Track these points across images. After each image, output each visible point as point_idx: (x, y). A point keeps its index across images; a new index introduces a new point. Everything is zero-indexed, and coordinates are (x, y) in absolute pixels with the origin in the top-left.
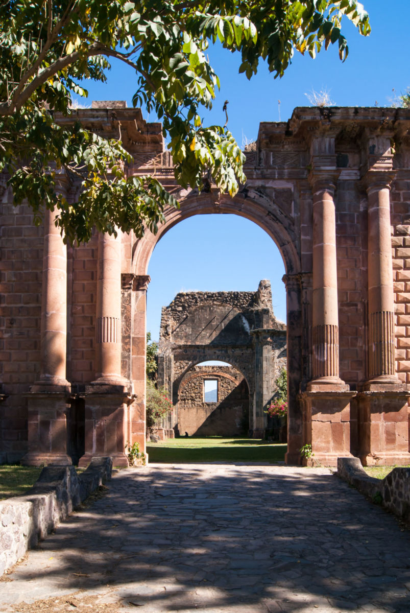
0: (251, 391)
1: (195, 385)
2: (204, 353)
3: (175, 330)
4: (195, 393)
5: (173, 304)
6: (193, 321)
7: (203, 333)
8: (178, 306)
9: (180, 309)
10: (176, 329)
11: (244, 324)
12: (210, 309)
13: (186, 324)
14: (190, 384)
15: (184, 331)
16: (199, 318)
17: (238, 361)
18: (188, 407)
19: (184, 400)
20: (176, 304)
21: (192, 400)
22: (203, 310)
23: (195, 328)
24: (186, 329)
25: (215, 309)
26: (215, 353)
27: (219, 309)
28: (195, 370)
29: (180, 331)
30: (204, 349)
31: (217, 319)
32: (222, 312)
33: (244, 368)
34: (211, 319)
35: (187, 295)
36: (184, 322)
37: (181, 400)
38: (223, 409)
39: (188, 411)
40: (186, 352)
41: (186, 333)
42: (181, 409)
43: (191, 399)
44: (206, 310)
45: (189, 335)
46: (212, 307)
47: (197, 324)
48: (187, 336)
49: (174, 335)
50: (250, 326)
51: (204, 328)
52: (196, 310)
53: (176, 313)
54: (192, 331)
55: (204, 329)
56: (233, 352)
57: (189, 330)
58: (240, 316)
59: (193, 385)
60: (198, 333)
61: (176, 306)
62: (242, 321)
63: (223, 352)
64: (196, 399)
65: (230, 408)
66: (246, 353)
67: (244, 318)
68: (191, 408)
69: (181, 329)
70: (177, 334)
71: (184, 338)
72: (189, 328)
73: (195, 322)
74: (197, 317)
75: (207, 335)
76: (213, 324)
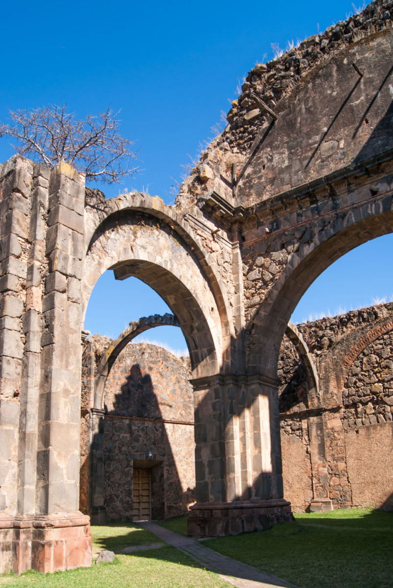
1: (381, 357)
2: (335, 207)
3: (241, 176)
4: (383, 381)
5: (235, 110)
6: (290, 125)
7: (325, 145)
8: (249, 109)
9: (256, 112)
10: (245, 169)
12: (340, 67)
13: (270, 145)
14: (365, 359)
15: (267, 165)
16: (308, 110)
18: (367, 424)
19: (354, 405)
20: (242, 109)
21: (375, 403)
22: (318, 81)
23: (299, 144)
24: (271, 160)
25: (358, 57)
26: (374, 193)
27: (371, 49)
28: (377, 317)
29: (255, 172)
30: (333, 195)
31: (370, 81)
32: (383, 51)
34: (346, 94)
35: (271, 66)
36: (265, 142)
37: (347, 407)
39: (368, 436)
40: (278, 227)
41: (273, 168)
42: (346, 431)
43: (372, 400)
44: (327, 76)
45: (282, 171)
46: (348, 55)
47: (305, 129)
48: (275, 177)
49: (240, 189)
51: (325, 129)
52: (297, 91)
53: (245, 130)
54: (290, 157)
55: (326, 134)
57: (280, 158)
59: (374, 357)
60: (310, 154)
61: (245, 112)
64: (386, 399)
68: (375, 427)
69: (259, 164)
70: (248, 184)
71: (267, 188)
72: (281, 151)
73: (298, 125)
74: (303, 107)
75: (339, 145)
76: (357, 102)
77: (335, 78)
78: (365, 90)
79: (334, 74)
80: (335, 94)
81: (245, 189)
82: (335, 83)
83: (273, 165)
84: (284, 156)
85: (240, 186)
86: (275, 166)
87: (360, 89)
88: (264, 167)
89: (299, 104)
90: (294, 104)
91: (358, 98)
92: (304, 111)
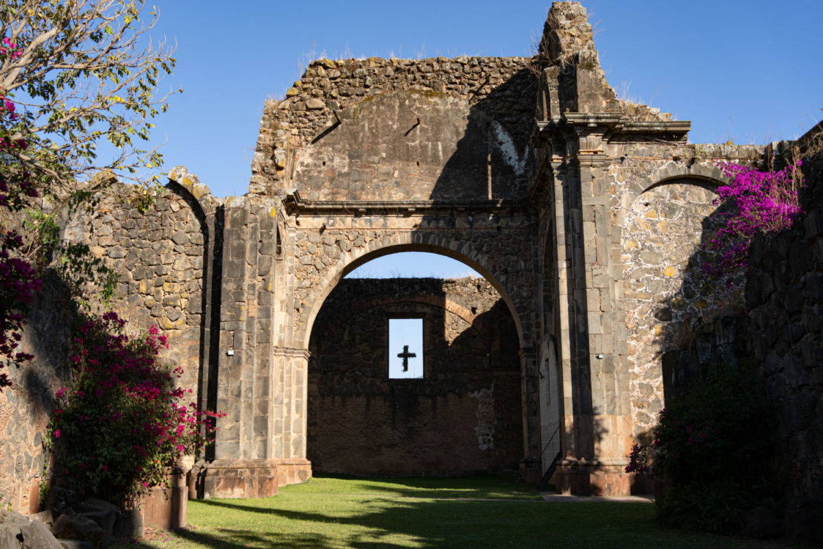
0: (526, 338)
2: (385, 225)
3: (300, 162)
5: (297, 91)
6: (353, 136)
7: (383, 169)
9: (319, 103)
10: (305, 158)
11: (501, 143)
12: (402, 105)
13: (333, 145)
15: (328, 163)
16: (370, 129)
17: (484, 249)
20: (303, 92)
22: (382, 108)
23: (359, 157)
24: (332, 160)
25: (418, 105)
26: (417, 225)
27: (429, 103)
29: (314, 165)
30: (385, 214)
31: (424, 131)
32: (438, 111)
33: (506, 272)
34: (404, 131)
35: (338, 66)
36: (327, 140)
38: (439, 398)
40: (333, 225)
41: (333, 170)
44: (390, 108)
45: (340, 174)
46: (409, 97)
47: (366, 146)
48: (334, 178)
49: (298, 175)
50: (520, 151)
51: (384, 155)
52: (361, 106)
54: (350, 165)
55: (384, 159)
56: (471, 224)
57: (340, 163)
58: (488, 124)
60: (369, 170)
61: (307, 96)
62: (495, 137)
63: (442, 223)
65: (460, 396)
66: (508, 227)
67: (500, 127)
69: (319, 159)
70: (306, 173)
71: (326, 184)
72: (343, 156)
73: (360, 139)
74: (366, 125)
75: (393, 174)
76: (413, 144)
77: (397, 112)
78: (420, 136)
79: (397, 107)
80: (395, 127)
81: (304, 176)
82: (397, 118)
83: (333, 166)
84: (344, 161)
85: (298, 172)
86: (335, 167)
87: (416, 133)
88: (324, 163)
89: (363, 120)
90: (358, 118)
91: (414, 141)
92: (367, 129)
